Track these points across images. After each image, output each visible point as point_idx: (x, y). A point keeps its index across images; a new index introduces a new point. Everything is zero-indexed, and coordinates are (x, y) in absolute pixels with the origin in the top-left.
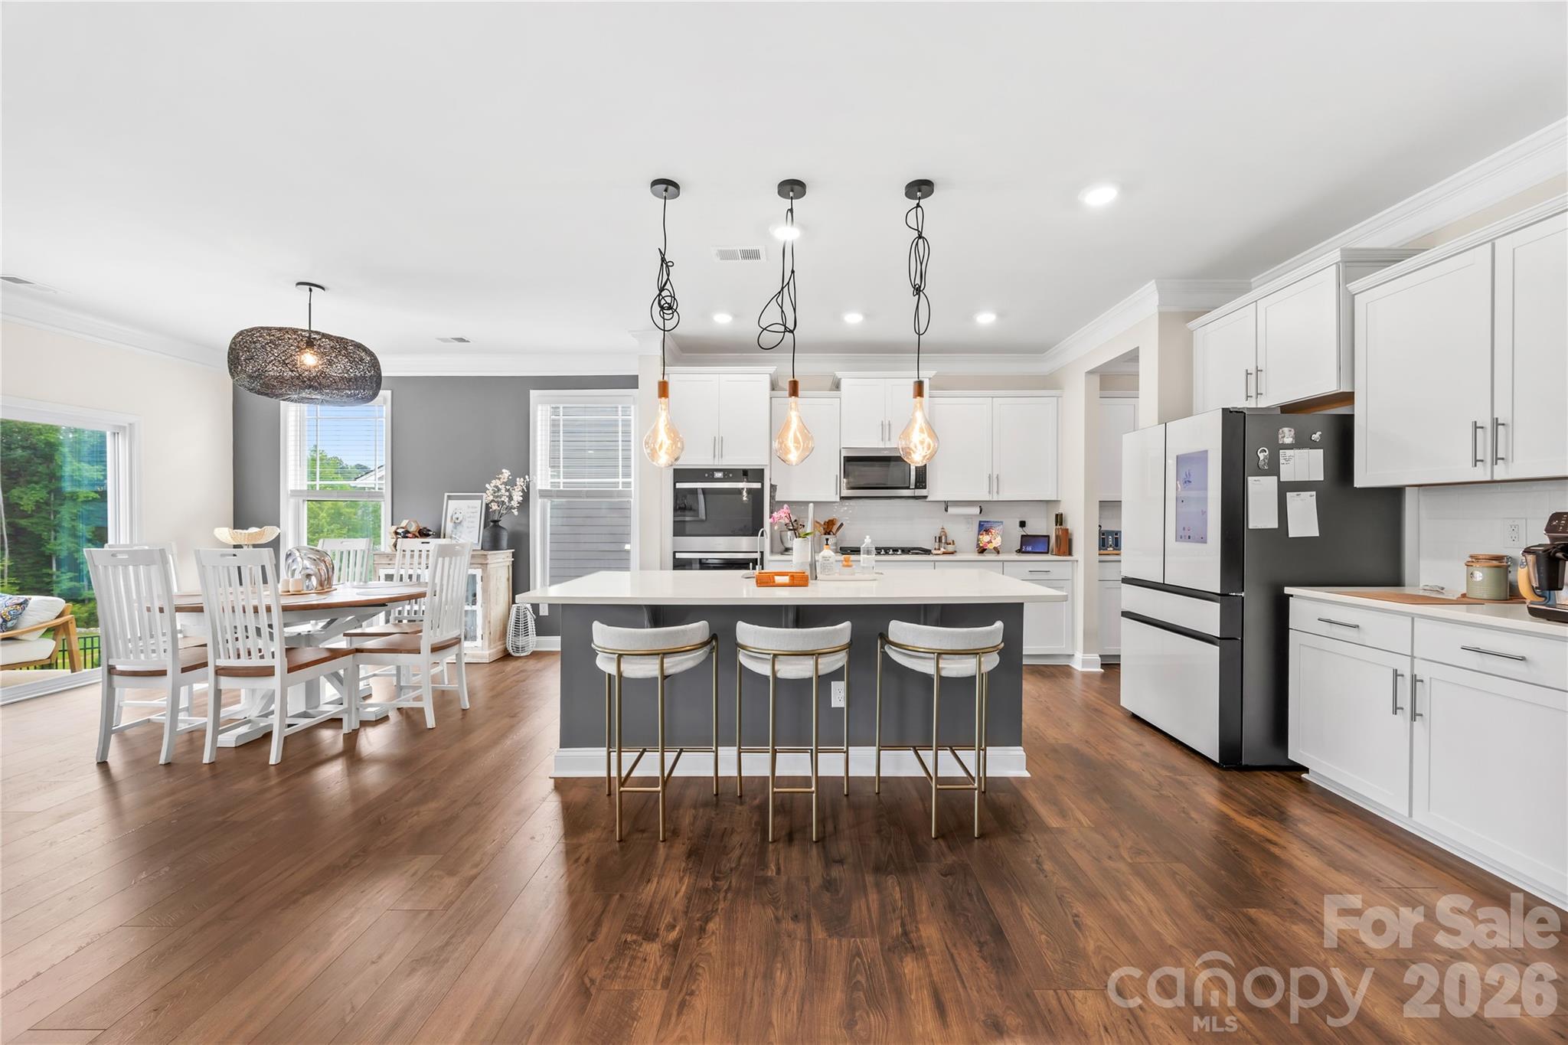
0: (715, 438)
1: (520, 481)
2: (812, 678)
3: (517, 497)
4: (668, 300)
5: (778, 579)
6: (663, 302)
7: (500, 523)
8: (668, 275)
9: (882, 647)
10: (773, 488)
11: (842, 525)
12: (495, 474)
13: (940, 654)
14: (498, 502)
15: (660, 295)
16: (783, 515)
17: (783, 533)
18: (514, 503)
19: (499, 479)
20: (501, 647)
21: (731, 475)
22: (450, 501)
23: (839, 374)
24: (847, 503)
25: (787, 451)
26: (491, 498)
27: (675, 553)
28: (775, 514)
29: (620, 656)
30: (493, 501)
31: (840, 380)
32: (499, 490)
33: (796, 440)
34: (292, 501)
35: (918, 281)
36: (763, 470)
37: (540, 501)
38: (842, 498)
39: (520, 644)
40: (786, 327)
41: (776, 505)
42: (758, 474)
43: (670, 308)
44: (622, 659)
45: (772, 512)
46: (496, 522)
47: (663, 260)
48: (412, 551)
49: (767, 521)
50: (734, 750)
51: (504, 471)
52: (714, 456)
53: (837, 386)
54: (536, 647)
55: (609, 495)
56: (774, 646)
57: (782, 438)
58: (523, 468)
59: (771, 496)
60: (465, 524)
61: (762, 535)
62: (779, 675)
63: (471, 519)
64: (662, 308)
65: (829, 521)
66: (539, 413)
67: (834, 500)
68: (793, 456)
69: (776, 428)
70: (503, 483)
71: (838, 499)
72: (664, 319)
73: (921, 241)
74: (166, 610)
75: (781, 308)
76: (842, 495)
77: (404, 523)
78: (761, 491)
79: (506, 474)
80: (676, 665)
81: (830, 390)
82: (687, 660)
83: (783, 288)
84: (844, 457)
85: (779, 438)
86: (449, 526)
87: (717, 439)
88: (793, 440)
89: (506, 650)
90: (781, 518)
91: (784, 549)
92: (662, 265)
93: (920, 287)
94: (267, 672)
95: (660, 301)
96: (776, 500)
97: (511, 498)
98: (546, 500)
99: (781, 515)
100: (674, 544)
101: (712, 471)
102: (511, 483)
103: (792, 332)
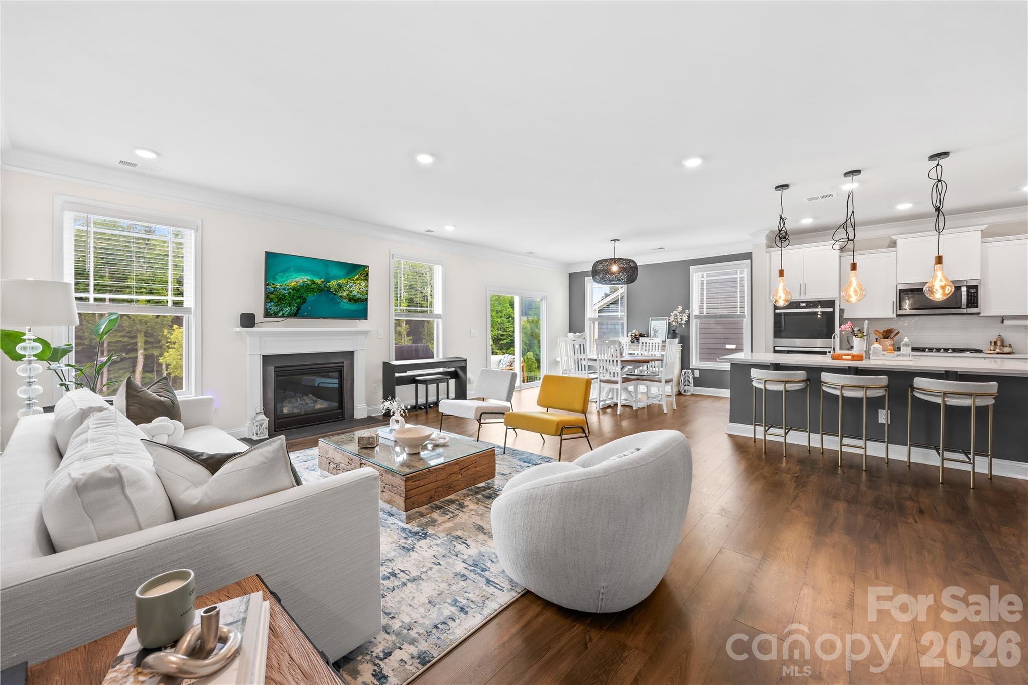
0: (800, 284)
1: (687, 311)
2: (863, 398)
3: (685, 318)
4: (784, 235)
5: (844, 357)
6: (781, 236)
7: (676, 331)
8: (784, 224)
9: (911, 392)
10: (842, 311)
11: (899, 332)
12: (675, 308)
13: (945, 394)
14: (675, 321)
15: (779, 233)
16: (848, 327)
17: (849, 338)
18: (683, 322)
19: (677, 310)
20: (677, 390)
21: (811, 304)
22: (652, 321)
23: (894, 238)
24: (902, 318)
25: (850, 296)
26: (673, 319)
27: (774, 347)
28: (843, 326)
29: (766, 381)
30: (673, 321)
31: (896, 241)
32: (677, 315)
33: (856, 291)
34: (589, 322)
35: (938, 204)
36: (834, 300)
37: (694, 320)
38: (898, 315)
39: (687, 389)
40: (849, 239)
41: (843, 321)
42: (831, 303)
43: (785, 238)
44: (766, 383)
45: (840, 325)
46: (674, 331)
47: (781, 218)
48: (646, 343)
49: (837, 330)
50: (819, 436)
51: (679, 306)
52: (800, 294)
53: (894, 244)
54: (693, 392)
55: (733, 316)
56: (842, 383)
57: (847, 290)
58: (687, 306)
59: (840, 315)
60: (659, 331)
61: (834, 338)
62: (845, 395)
63: (662, 330)
64: (780, 238)
65: (888, 330)
66: (694, 277)
67: (891, 317)
68: (854, 299)
69: (842, 284)
70: (678, 312)
71: (895, 316)
72: (781, 242)
73: (940, 183)
74: (586, 359)
75: (846, 231)
76: (898, 314)
77: (634, 331)
78: (833, 313)
79: (680, 308)
80: (791, 387)
81: (888, 248)
82: (796, 386)
83: (847, 221)
84: (900, 290)
85: (845, 291)
86: (652, 333)
87: (802, 285)
88: (853, 291)
89: (679, 391)
90: (846, 328)
91: (850, 347)
92: (780, 220)
93: (939, 207)
94: (617, 383)
95: (779, 236)
96: (844, 317)
97: (681, 319)
98: (697, 320)
99: (847, 326)
100: (774, 342)
101: (799, 303)
102: (683, 312)
103: (853, 240)
